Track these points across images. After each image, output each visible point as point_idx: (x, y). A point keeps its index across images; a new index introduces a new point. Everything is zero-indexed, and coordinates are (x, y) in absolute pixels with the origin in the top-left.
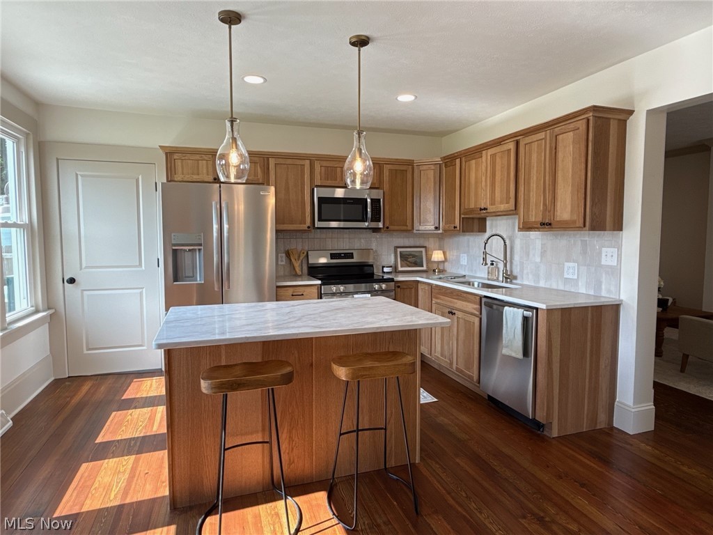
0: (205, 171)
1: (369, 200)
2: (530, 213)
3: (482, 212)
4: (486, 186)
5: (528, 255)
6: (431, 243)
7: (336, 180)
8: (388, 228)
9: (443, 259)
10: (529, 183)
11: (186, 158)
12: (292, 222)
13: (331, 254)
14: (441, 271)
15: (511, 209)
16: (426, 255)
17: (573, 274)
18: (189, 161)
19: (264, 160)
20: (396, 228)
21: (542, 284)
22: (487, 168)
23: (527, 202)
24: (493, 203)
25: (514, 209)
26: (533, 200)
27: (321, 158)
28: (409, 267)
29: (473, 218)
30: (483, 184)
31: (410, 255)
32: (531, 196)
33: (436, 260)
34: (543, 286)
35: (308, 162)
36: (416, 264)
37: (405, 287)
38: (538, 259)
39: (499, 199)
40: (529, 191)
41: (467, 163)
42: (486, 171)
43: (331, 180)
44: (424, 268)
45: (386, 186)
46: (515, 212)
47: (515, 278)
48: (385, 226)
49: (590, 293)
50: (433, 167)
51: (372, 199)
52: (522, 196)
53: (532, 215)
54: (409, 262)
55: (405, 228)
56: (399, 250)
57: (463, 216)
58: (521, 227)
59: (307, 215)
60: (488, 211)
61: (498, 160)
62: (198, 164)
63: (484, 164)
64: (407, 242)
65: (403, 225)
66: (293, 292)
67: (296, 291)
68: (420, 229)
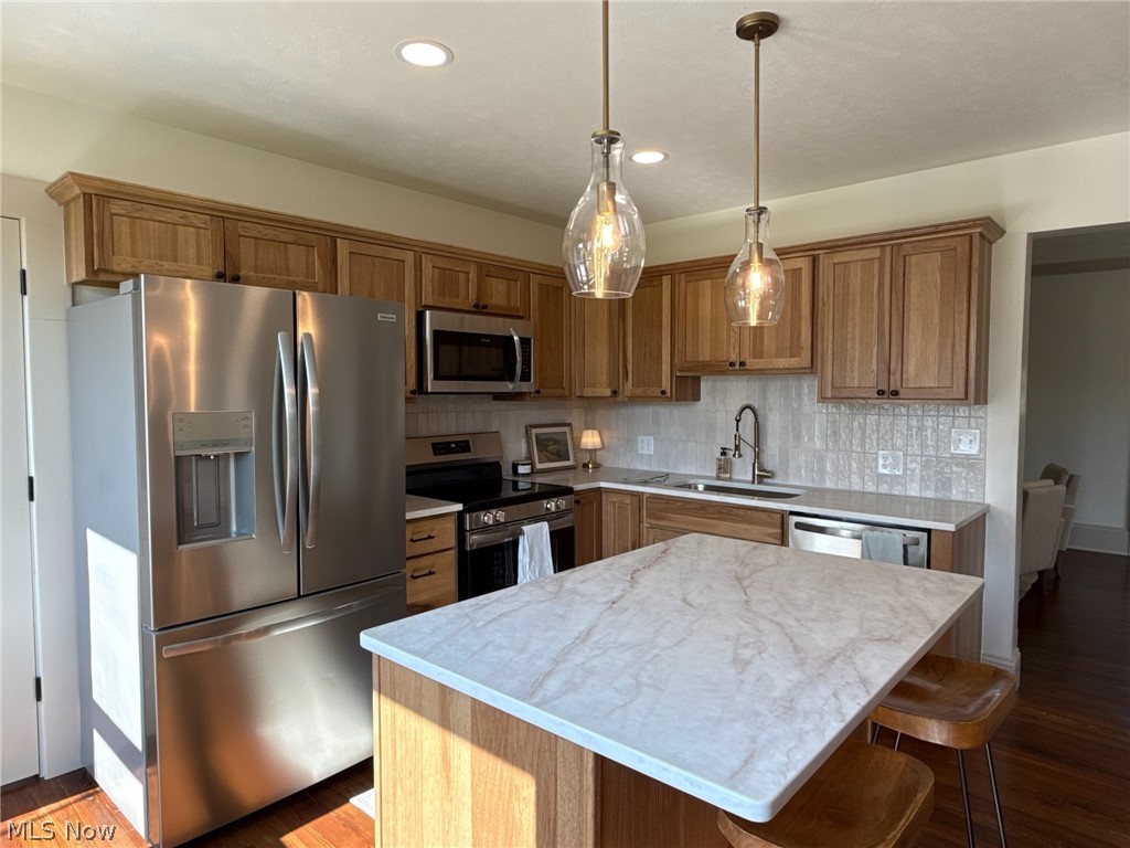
0: (192, 252)
2: (849, 373)
5: (798, 437)
6: (577, 418)
7: (457, 298)
9: (600, 446)
11: (145, 215)
13: (433, 445)
14: (598, 467)
15: (804, 365)
16: (573, 438)
17: (895, 466)
18: (150, 223)
19: (326, 241)
21: (829, 484)
24: (756, 355)
25: (809, 365)
26: (854, 353)
27: (434, 250)
28: (551, 461)
31: (550, 440)
33: (587, 447)
34: (833, 486)
35: (409, 255)
36: (559, 456)
38: (818, 444)
40: (845, 339)
41: (688, 285)
43: (449, 297)
44: (571, 462)
45: (535, 314)
46: (809, 371)
47: (772, 475)
49: (930, 496)
52: (830, 347)
53: (853, 377)
54: (549, 452)
56: (533, 432)
57: (679, 375)
60: (745, 367)
62: (175, 233)
64: (543, 416)
65: (559, 388)
66: (413, 533)
67: (418, 530)
68: (585, 394)
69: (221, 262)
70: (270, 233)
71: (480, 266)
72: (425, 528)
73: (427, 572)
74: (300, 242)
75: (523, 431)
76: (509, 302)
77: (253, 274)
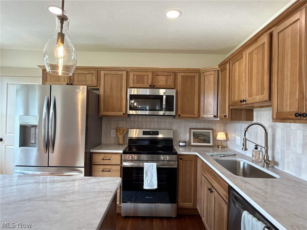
1: (164, 97)
2: (284, 103)
3: (242, 103)
4: (246, 81)
5: (289, 145)
6: (217, 127)
7: (144, 84)
8: (179, 115)
9: (225, 139)
10: (283, 72)
12: (113, 110)
13: (144, 131)
14: (223, 147)
15: (265, 99)
16: (213, 135)
19: (98, 72)
20: (186, 115)
22: (246, 66)
23: (281, 91)
24: (250, 95)
25: (268, 100)
26: (287, 88)
27: (134, 70)
28: (200, 143)
29: (241, 110)
30: (243, 79)
31: (201, 134)
32: (285, 84)
33: (219, 139)
35: (125, 72)
36: (205, 141)
37: (187, 159)
38: (299, 151)
39: (255, 91)
40: (283, 80)
41: (233, 65)
42: (246, 68)
43: (140, 84)
44: (211, 144)
45: (179, 87)
46: (269, 102)
48: (178, 114)
50: (213, 73)
51: (166, 96)
52: (276, 86)
53: (287, 105)
54: (199, 139)
55: (193, 116)
56: (192, 131)
57: (231, 108)
58: (275, 117)
59: (123, 106)
60: (247, 102)
61: (255, 56)
63: (244, 62)
64: (199, 125)
65: (192, 114)
66: (104, 157)
67: (106, 156)
68: (204, 117)
69: (69, 81)
70: (81, 72)
71: (153, 73)
72: (108, 156)
73: (109, 170)
74: (89, 73)
75: (188, 130)
76: (167, 84)
77: (77, 83)
